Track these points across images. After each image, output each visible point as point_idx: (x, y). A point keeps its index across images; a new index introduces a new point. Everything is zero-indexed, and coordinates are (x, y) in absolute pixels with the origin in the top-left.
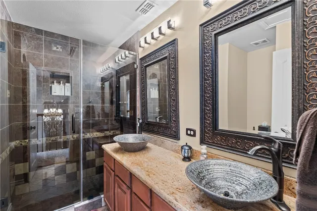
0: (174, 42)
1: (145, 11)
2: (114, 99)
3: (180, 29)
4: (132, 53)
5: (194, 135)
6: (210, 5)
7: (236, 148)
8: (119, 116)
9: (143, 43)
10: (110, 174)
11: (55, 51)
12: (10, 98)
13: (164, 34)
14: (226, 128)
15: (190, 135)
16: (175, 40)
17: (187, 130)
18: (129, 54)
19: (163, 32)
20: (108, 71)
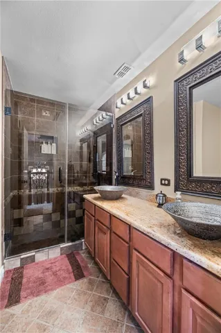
0: (149, 100)
1: (122, 74)
2: (92, 158)
3: (155, 87)
4: (109, 114)
5: (169, 184)
6: (185, 61)
7: (211, 193)
8: (96, 172)
9: (119, 104)
10: (91, 219)
11: (44, 116)
12: (11, 155)
13: (139, 94)
14: (201, 175)
15: (165, 185)
16: (150, 98)
17: (162, 180)
18: (106, 115)
19: (139, 91)
20: (86, 134)
